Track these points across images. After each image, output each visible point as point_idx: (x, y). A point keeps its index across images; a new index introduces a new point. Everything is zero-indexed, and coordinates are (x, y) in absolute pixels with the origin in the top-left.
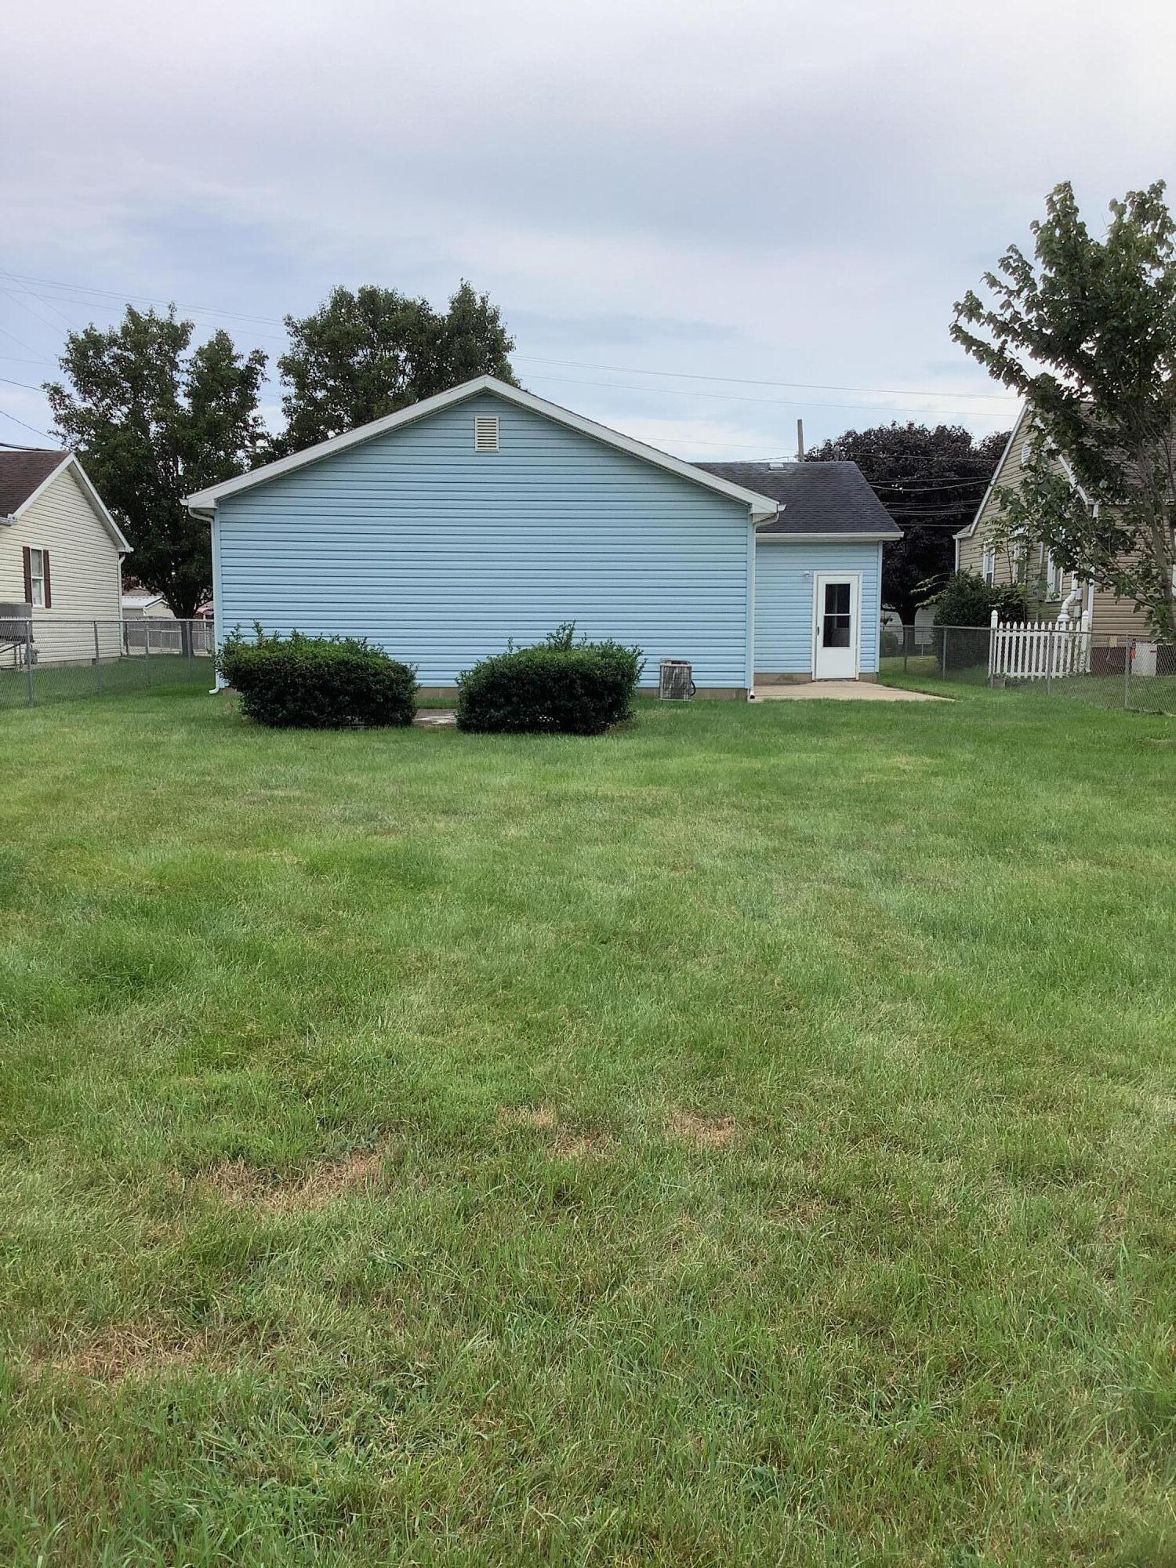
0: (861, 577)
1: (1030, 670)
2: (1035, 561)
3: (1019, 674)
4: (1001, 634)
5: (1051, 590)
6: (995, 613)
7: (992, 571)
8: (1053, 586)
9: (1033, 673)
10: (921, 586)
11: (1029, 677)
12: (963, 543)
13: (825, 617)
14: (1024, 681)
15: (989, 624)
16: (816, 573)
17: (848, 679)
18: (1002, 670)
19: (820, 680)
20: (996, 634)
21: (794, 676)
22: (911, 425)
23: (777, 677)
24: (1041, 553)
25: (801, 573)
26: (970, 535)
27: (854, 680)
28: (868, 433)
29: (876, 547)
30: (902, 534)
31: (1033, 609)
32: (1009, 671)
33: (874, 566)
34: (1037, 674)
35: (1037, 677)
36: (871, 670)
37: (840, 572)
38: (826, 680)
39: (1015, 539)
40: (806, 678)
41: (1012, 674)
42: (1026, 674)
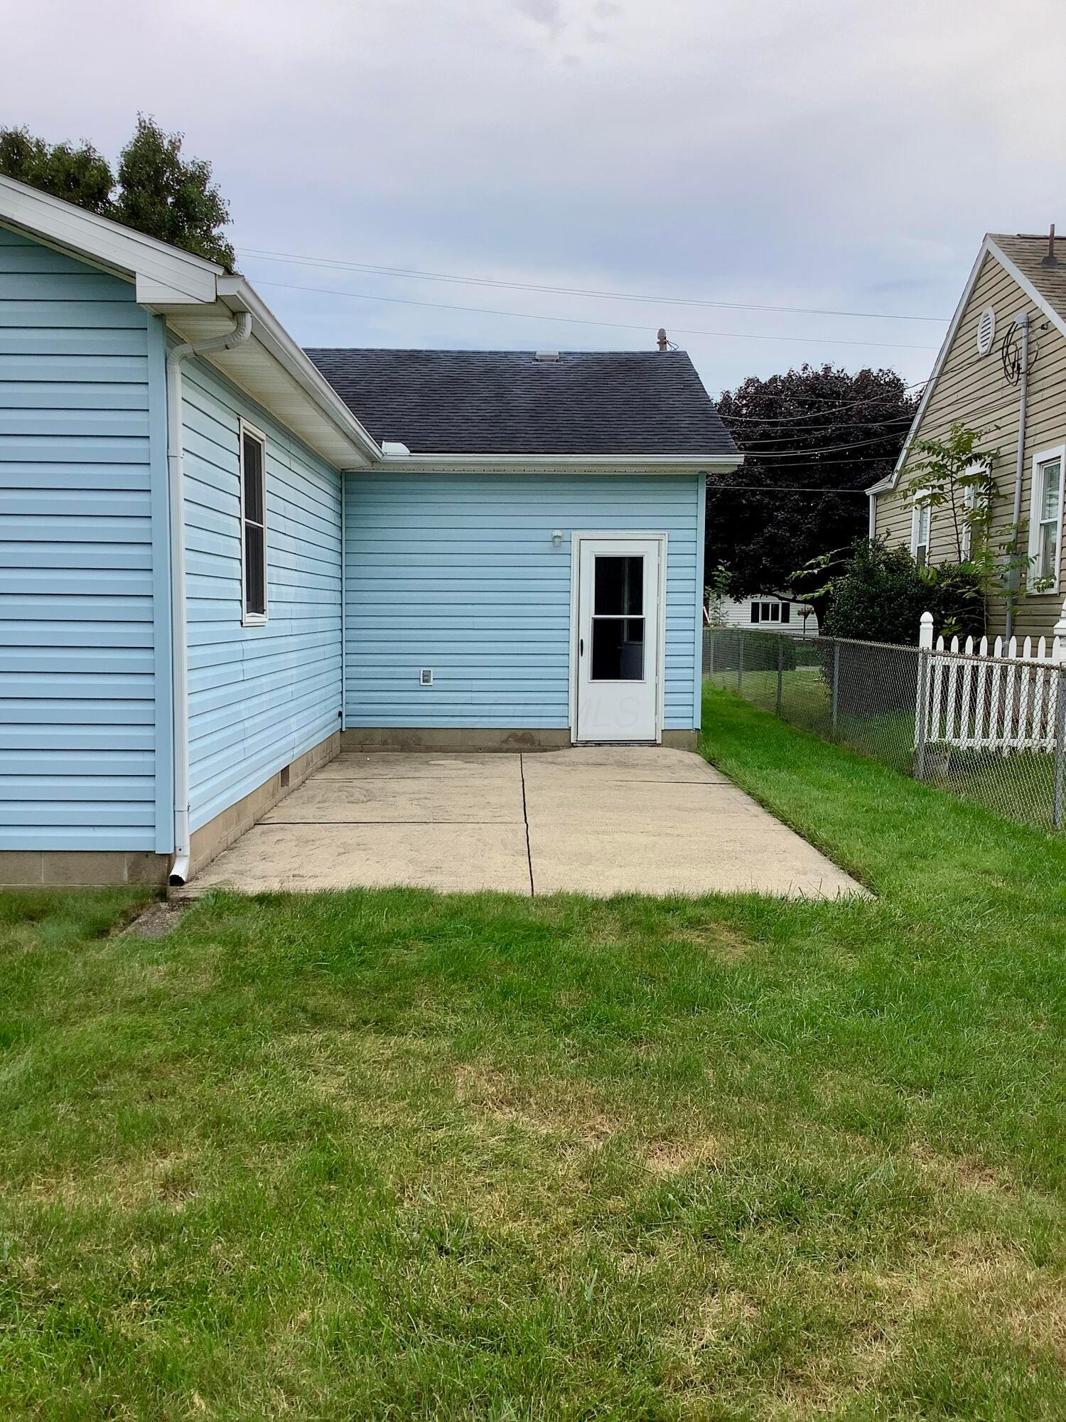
0: (664, 544)
1: (1000, 734)
2: (1005, 520)
3: (978, 743)
4: (939, 662)
5: (1035, 570)
6: (927, 618)
7: (927, 544)
8: (1039, 562)
9: (1007, 741)
10: (811, 567)
11: (999, 749)
12: (881, 502)
13: (596, 622)
14: (989, 759)
15: (915, 640)
16: (576, 535)
17: (641, 743)
18: (943, 733)
19: (586, 744)
20: (930, 661)
21: (536, 735)
22: (827, 369)
23: (506, 734)
24: (1016, 505)
25: (547, 535)
26: (891, 486)
27: (653, 744)
28: (774, 380)
29: (692, 486)
30: (739, 459)
31: (1000, 608)
32: (957, 735)
33: (690, 522)
34: (1014, 743)
35: (1013, 750)
36: (685, 724)
37: (623, 534)
38: (599, 744)
39: (966, 481)
40: (559, 740)
41: (964, 743)
42: (992, 742)
